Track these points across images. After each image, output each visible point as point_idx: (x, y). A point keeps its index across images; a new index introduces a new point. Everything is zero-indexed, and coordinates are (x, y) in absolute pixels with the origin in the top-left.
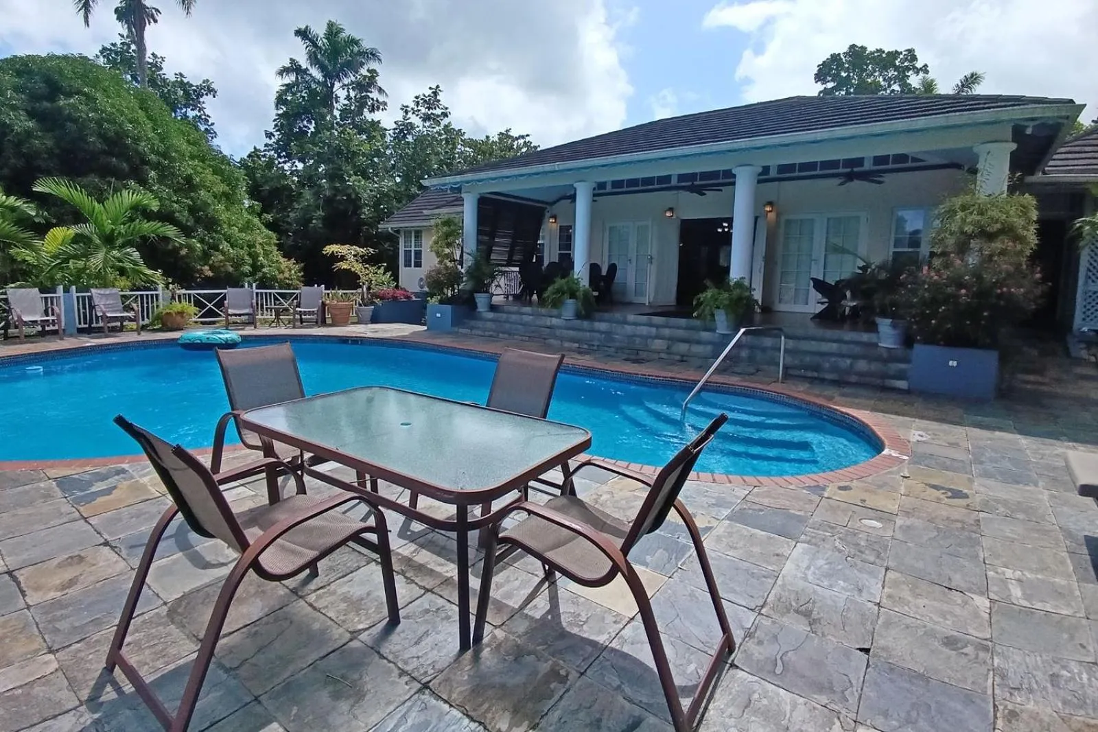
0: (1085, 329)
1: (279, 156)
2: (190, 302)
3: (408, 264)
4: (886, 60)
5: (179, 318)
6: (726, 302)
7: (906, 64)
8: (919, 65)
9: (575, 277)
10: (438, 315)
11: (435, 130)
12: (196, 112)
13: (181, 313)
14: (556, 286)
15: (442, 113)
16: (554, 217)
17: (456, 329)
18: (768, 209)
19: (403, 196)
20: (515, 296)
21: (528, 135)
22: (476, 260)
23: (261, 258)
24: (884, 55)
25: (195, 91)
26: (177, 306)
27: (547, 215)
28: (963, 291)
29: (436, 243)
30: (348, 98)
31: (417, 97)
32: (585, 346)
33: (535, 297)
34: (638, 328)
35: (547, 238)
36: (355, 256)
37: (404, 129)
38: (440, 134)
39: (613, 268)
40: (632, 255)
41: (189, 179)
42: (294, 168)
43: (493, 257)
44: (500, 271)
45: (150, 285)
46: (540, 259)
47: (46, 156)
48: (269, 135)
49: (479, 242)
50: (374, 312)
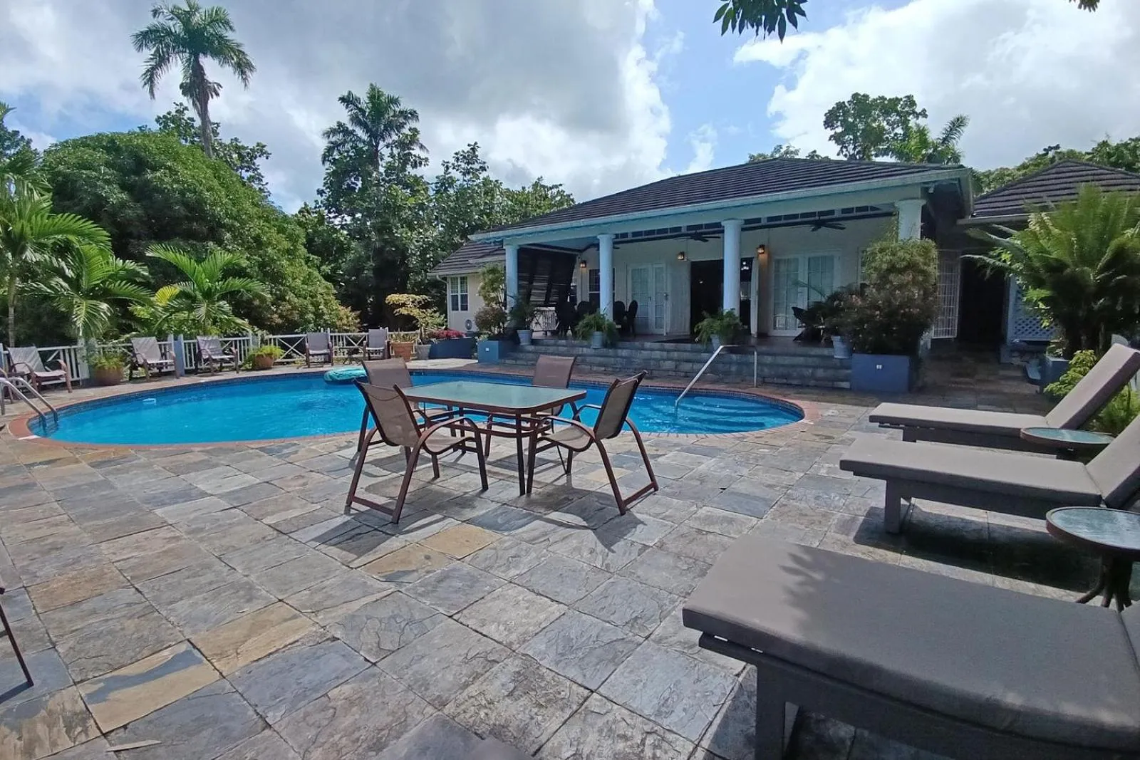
0: (1016, 340)
1: (330, 212)
2: (275, 344)
3: (455, 308)
4: (888, 106)
5: (268, 358)
6: (719, 329)
7: (906, 109)
8: (918, 110)
9: (602, 313)
10: (487, 349)
11: (475, 183)
12: (251, 173)
13: (270, 355)
14: (585, 321)
15: (481, 167)
16: (584, 262)
17: (503, 361)
18: (760, 251)
19: (448, 246)
20: (553, 333)
21: (561, 185)
22: (517, 300)
23: (322, 307)
24: (886, 102)
25: (248, 153)
26: (267, 349)
27: (578, 260)
28: (878, 312)
29: (483, 288)
30: (392, 156)
31: (456, 154)
32: (610, 369)
33: (569, 332)
34: (653, 353)
35: (579, 281)
36: (413, 302)
37: (445, 183)
38: (479, 187)
39: (634, 305)
40: (652, 293)
41: (257, 239)
42: (344, 223)
43: (532, 298)
44: (538, 311)
45: (240, 332)
46: (574, 300)
47: (137, 223)
48: (320, 192)
49: (520, 287)
50: (431, 349)
